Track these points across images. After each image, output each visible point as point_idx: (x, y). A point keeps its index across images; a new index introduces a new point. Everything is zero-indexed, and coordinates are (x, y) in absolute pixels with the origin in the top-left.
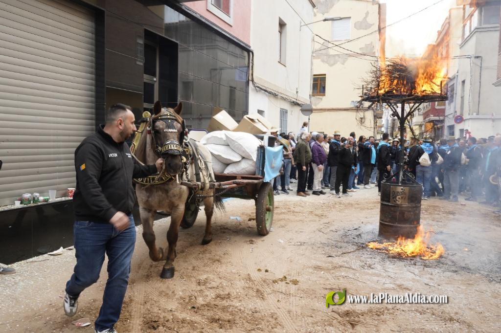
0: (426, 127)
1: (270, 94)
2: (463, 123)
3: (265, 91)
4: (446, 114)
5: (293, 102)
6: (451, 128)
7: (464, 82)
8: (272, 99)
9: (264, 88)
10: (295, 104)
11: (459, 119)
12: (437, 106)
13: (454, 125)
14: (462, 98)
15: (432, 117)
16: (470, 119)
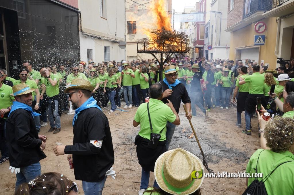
0: (195, 50)
1: (95, 38)
2: (212, 50)
3: (92, 36)
4: (205, 44)
5: (113, 41)
6: (207, 51)
7: (213, 26)
8: (98, 42)
9: (91, 35)
10: (114, 42)
11: (210, 48)
12: (200, 39)
13: (208, 50)
14: (212, 35)
15: (198, 45)
16: (215, 48)
